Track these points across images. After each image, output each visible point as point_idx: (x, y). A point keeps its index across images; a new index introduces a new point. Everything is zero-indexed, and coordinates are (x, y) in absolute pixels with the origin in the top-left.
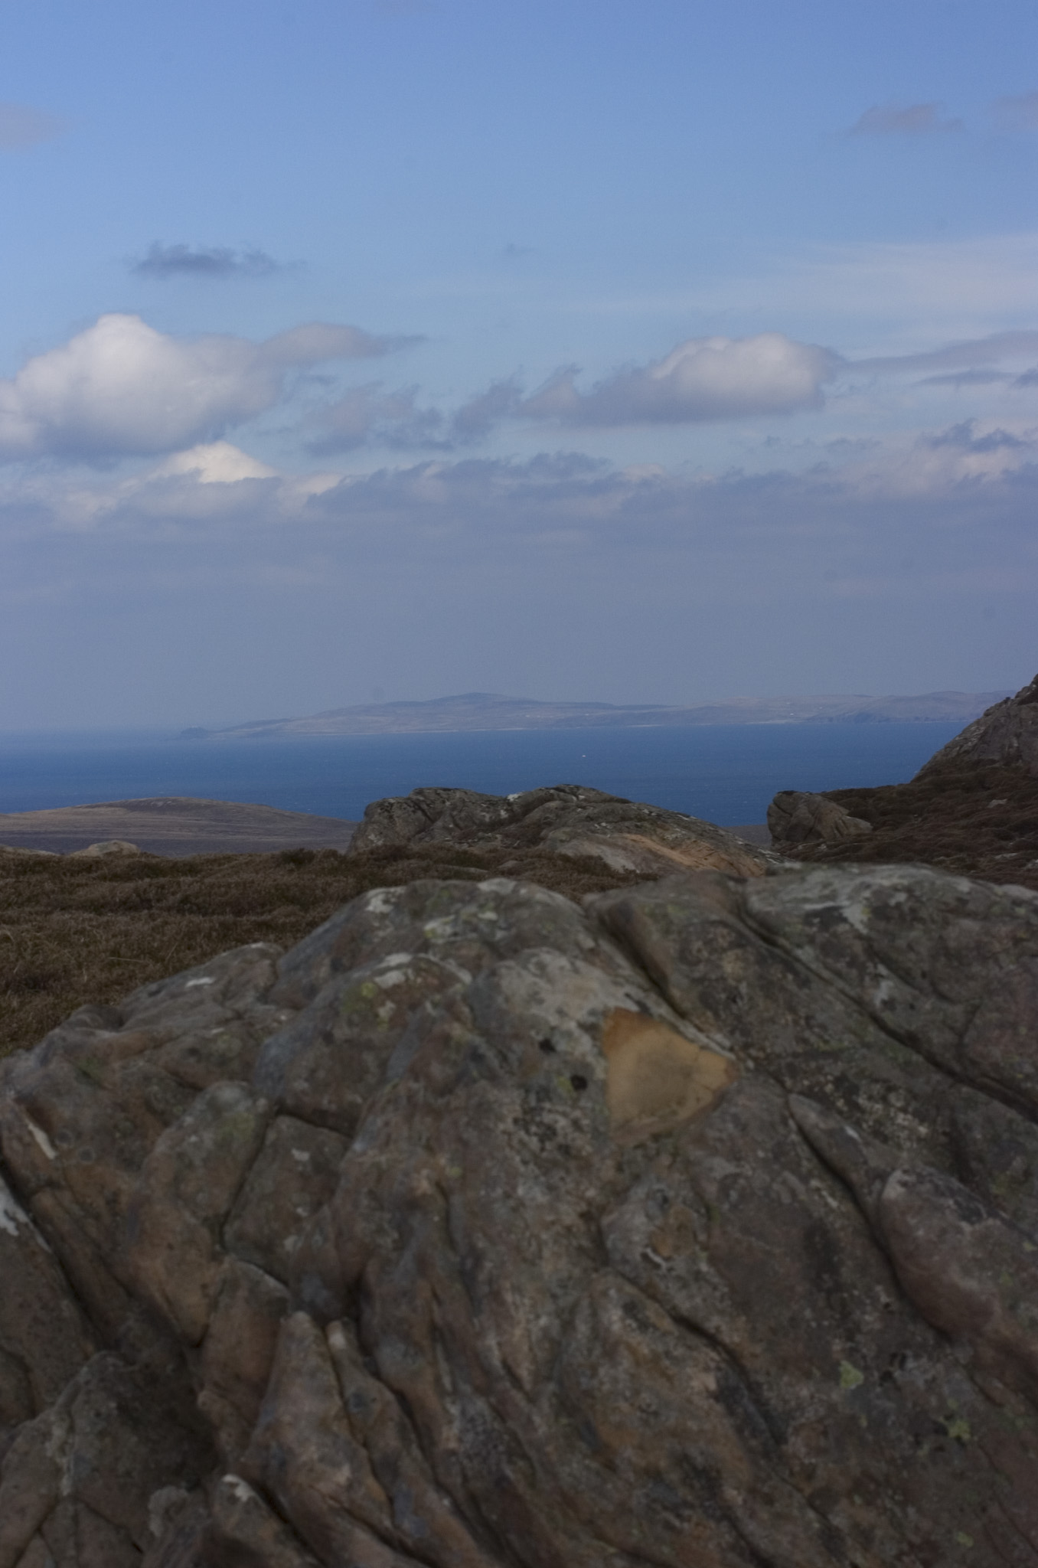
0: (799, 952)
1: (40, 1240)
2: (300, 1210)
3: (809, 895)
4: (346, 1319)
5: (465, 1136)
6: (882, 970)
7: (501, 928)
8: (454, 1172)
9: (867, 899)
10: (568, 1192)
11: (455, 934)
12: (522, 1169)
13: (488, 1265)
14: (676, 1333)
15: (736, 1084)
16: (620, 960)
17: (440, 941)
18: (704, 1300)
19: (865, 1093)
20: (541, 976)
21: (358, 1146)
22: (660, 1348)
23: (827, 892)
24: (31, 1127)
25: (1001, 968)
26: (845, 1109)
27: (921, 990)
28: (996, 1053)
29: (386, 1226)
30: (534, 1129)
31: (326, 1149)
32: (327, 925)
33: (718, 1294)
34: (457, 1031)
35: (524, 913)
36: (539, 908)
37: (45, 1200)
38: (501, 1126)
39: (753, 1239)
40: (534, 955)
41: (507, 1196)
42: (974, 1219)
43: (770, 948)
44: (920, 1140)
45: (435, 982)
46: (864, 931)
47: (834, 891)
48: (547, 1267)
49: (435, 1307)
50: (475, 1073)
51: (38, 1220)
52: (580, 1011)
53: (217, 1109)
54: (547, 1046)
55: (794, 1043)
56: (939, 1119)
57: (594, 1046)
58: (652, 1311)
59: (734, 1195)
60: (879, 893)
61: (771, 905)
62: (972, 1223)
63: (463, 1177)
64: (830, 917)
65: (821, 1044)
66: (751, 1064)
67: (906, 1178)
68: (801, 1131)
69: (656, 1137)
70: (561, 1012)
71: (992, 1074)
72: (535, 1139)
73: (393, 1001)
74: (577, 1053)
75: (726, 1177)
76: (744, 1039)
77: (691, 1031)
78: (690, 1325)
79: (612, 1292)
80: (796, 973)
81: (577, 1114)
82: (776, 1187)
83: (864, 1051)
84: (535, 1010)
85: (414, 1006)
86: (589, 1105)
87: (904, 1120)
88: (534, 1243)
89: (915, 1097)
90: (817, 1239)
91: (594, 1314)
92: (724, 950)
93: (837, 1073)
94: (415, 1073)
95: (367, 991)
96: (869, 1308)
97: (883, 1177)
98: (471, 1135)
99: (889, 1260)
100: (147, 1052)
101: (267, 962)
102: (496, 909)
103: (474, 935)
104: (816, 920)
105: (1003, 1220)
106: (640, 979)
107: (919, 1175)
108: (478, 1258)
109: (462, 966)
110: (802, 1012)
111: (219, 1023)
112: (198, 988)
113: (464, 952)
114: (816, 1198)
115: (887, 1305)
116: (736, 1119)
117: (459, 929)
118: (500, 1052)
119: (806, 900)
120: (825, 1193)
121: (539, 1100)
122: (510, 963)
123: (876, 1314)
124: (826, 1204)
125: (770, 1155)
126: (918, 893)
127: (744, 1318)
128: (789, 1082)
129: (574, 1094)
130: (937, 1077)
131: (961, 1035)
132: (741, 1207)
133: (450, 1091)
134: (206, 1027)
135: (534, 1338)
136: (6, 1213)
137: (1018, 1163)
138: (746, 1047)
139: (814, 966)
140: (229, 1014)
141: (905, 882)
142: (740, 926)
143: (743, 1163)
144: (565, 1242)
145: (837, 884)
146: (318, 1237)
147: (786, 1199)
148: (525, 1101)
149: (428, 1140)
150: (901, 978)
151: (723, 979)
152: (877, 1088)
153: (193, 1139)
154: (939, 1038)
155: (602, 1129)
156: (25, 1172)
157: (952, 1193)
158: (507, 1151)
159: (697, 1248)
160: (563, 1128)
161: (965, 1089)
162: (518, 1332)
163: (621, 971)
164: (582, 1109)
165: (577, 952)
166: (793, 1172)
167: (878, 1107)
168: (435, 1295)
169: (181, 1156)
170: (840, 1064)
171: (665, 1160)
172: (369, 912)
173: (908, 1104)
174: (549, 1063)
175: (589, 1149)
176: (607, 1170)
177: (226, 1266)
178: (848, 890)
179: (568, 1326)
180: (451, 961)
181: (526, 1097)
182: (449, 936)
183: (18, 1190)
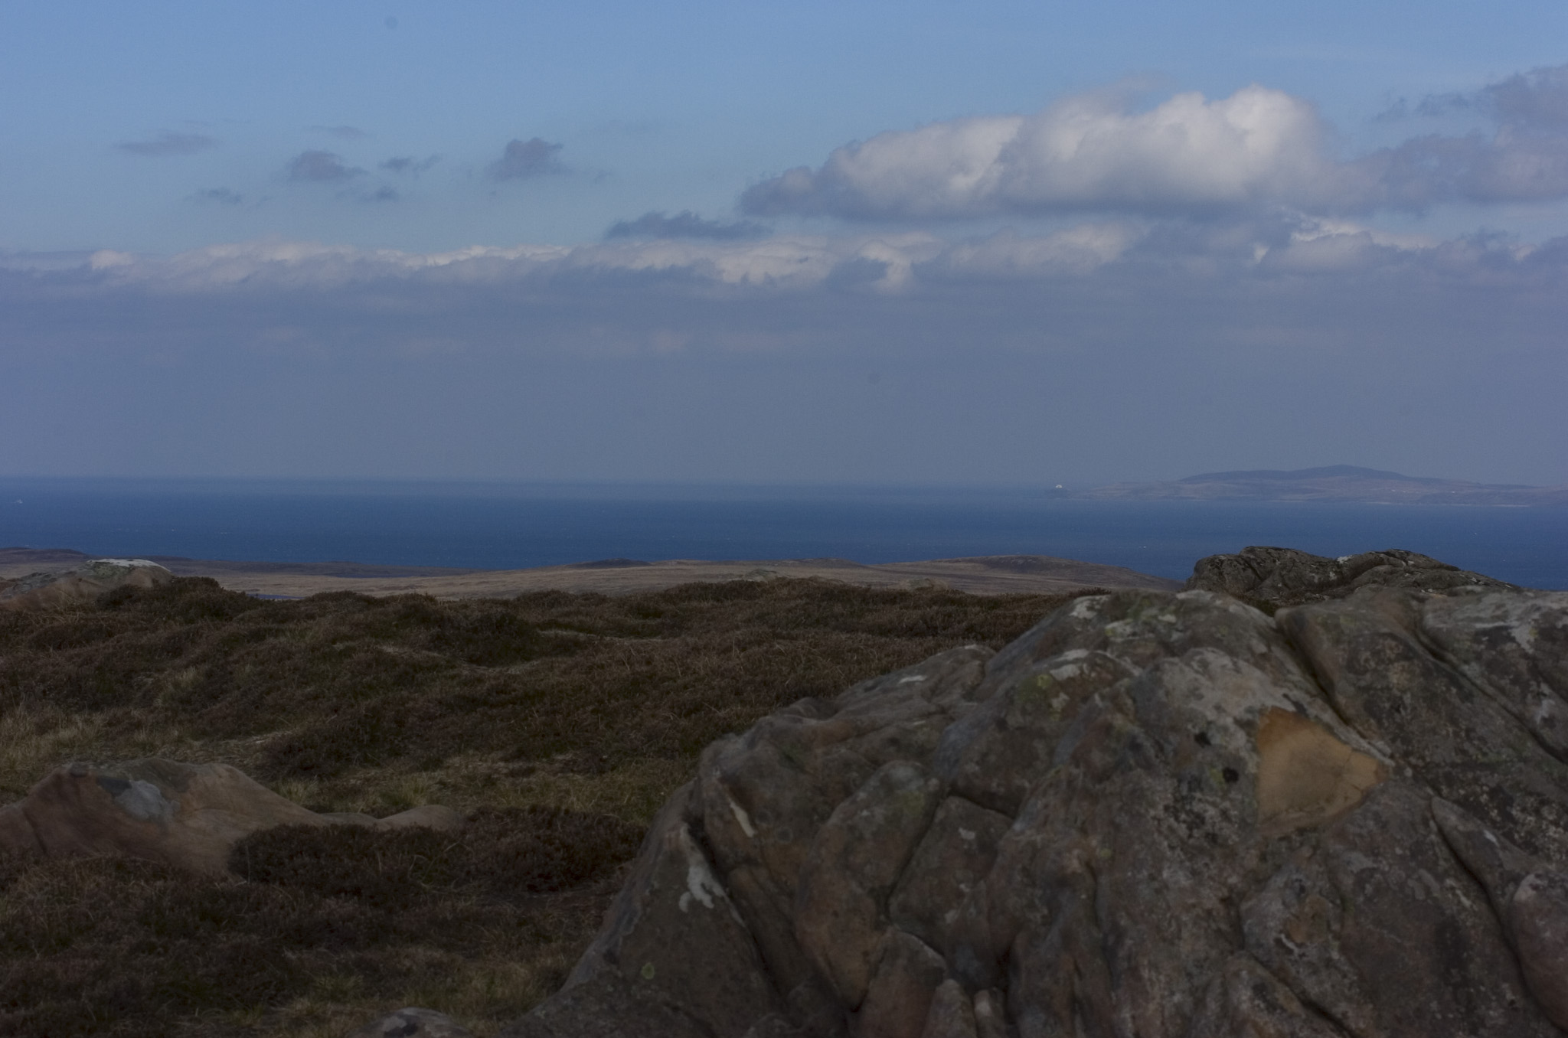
0: (1465, 668)
1: (735, 915)
2: (962, 886)
3: (1482, 615)
4: (995, 989)
5: (1118, 820)
6: (1545, 688)
7: (1177, 630)
8: (1104, 853)
9: (1535, 621)
10: (1211, 878)
11: (1134, 634)
12: (1169, 853)
13: (1129, 942)
14: (1304, 1016)
15: (1382, 785)
16: (1291, 666)
17: (1119, 640)
18: (1333, 986)
19: (1519, 805)
20: (1203, 674)
21: (1018, 826)
22: (1286, 1029)
23: (1499, 613)
24: (733, 806)
26: (1499, 819)
29: (1037, 901)
30: (1183, 816)
31: (992, 830)
32: (1034, 629)
33: (1346, 981)
34: (1119, 721)
35: (1201, 617)
36: (1216, 613)
37: (742, 876)
38: (1152, 813)
39: (1385, 932)
40: (1201, 653)
41: (1152, 878)
43: (1438, 662)
45: (1110, 677)
46: (1531, 651)
47: (1506, 612)
48: (1184, 948)
49: (1076, 980)
50: (1132, 762)
51: (735, 895)
52: (1237, 707)
53: (889, 786)
54: (1202, 739)
55: (1453, 754)
57: (1248, 741)
58: (1281, 994)
59: (1369, 888)
60: (1548, 615)
61: (1445, 623)
63: (1113, 858)
64: (1499, 636)
65: (1480, 757)
66: (1409, 772)
67: (1539, 882)
68: (1441, 831)
69: (1301, 831)
70: (1218, 708)
72: (1184, 826)
73: (1067, 693)
74: (1231, 747)
75: (1363, 871)
76: (1405, 747)
77: (1354, 736)
78: (1318, 1010)
79: (1244, 973)
80: (1460, 687)
81: (1227, 804)
82: (1411, 883)
83: (1521, 765)
84: (1193, 705)
85: (1086, 699)
86: (1240, 797)
87: (1555, 832)
88: (1174, 923)
90: (1448, 935)
91: (1225, 993)
92: (1391, 662)
93: (1493, 785)
94: (1076, 759)
95: (1042, 682)
96: (1494, 1004)
97: (1517, 880)
98: (1123, 819)
99: (1517, 960)
100: (850, 741)
101: (977, 662)
102: (1176, 613)
103: (1151, 635)
104: (1485, 639)
106: (1310, 686)
107: (1552, 881)
108: (1120, 934)
109: (1136, 663)
110: (1463, 725)
111: (922, 716)
112: (909, 685)
114: (1450, 896)
115: (1512, 1002)
116: (1377, 816)
117: (1137, 630)
118: (1157, 743)
119: (1479, 620)
120: (1459, 892)
121: (1190, 790)
122: (1176, 660)
123: (1501, 1010)
124: (1459, 902)
125: (1408, 853)
127: (1371, 1006)
128: (1445, 791)
129: (1225, 786)
132: (1375, 900)
133: (1108, 778)
134: (909, 719)
135: (1167, 1013)
136: (703, 886)
138: (1406, 755)
139: (1478, 682)
140: (933, 708)
142: (1412, 642)
143: (1380, 858)
144: (1204, 924)
145: (1509, 606)
146: (972, 910)
147: (1420, 895)
148: (1177, 789)
149: (1083, 823)
150: (1562, 697)
151: (1388, 689)
152: (1531, 801)
153: (865, 813)
155: (1249, 820)
156: (724, 849)
158: (1156, 835)
159: (1330, 937)
160: (1212, 818)
162: (1152, 1007)
163: (1290, 676)
164: (1231, 800)
165: (1249, 656)
166: (1429, 870)
167: (1531, 818)
168: (1077, 969)
169: (852, 829)
170: (1496, 775)
171: (1306, 852)
172: (1073, 616)
173: (1560, 818)
174: (1203, 755)
175: (1235, 838)
176: (1251, 860)
177: (888, 935)
178: (1518, 612)
179: (1199, 1003)
180: (1127, 658)
181: (1179, 786)
182: (1129, 636)
183: (717, 865)
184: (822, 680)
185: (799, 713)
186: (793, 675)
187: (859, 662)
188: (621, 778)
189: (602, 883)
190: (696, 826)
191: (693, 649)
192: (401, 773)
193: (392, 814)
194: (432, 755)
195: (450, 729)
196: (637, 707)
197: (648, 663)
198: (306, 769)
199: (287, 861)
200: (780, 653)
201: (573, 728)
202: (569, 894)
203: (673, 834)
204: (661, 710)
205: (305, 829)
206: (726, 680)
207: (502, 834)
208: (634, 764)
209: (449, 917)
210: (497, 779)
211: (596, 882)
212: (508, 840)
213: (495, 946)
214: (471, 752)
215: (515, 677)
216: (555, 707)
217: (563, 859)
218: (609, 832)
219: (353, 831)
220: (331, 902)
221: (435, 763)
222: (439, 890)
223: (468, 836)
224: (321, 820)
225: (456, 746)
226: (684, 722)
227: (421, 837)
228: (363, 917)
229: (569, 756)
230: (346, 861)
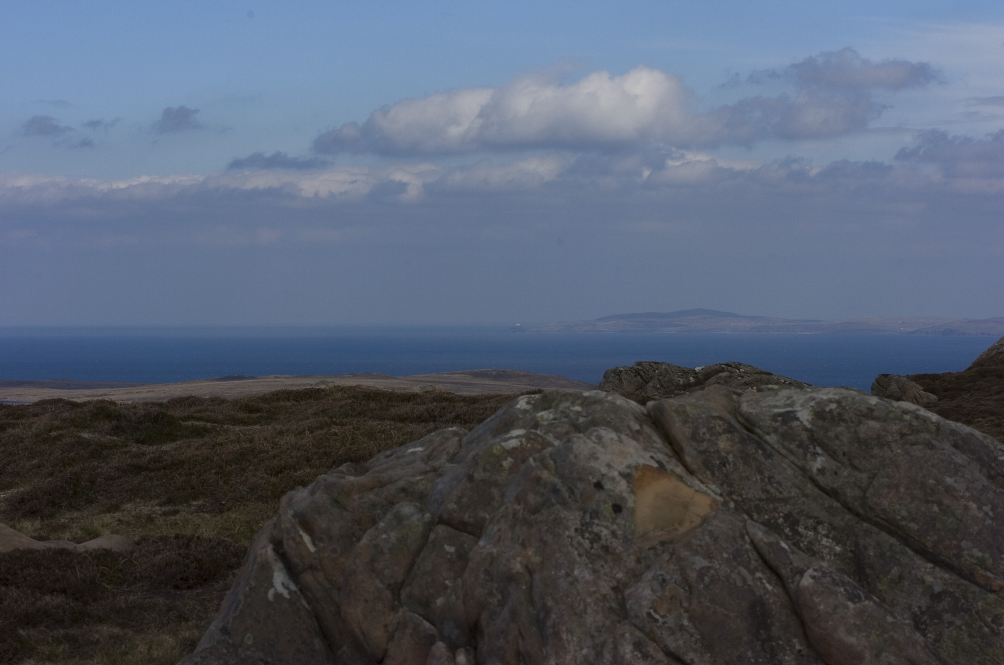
0: (767, 437)
1: (304, 602)
2: (447, 582)
3: (778, 404)
4: (468, 647)
5: (545, 538)
6: (819, 450)
7: (583, 416)
8: (537, 559)
9: (812, 407)
10: (605, 574)
11: (555, 419)
12: (578, 559)
13: (553, 616)
14: (666, 662)
15: (714, 513)
17: (545, 423)
18: (685, 642)
19: (803, 525)
20: (598, 444)
21: (481, 543)
23: (788, 402)
24: (301, 532)
25: (892, 451)
26: (790, 534)
27: (842, 464)
28: (885, 503)
29: (494, 591)
30: (587, 535)
31: (466, 546)
32: (493, 416)
33: (693, 639)
34: (545, 475)
35: (598, 407)
36: (607, 404)
37: (308, 577)
38: (567, 533)
39: (717, 607)
40: (597, 431)
41: (568, 575)
42: (856, 600)
43: (750, 434)
44: (836, 555)
45: (539, 447)
46: (809, 426)
47: (793, 401)
48: (589, 619)
49: (520, 641)
50: (554, 501)
51: (303, 589)
52: (621, 465)
53: (399, 519)
54: (599, 486)
55: (760, 492)
56: (848, 542)
57: (628, 487)
58: (651, 648)
59: (707, 579)
60: (820, 403)
61: (754, 409)
62: (855, 603)
63: (542, 563)
64: (789, 417)
65: (777, 494)
66: (732, 505)
67: (815, 574)
68: (752, 542)
69: (663, 543)
70: (609, 466)
71: (882, 516)
72: (587, 541)
73: (512, 458)
74: (617, 490)
75: (702, 568)
76: (729, 489)
77: (697, 482)
78: (675, 657)
79: (627, 635)
80: (764, 450)
81: (615, 527)
82: (733, 575)
83: (804, 499)
84: (593, 464)
85: (524, 461)
86: (623, 522)
87: (826, 542)
88: (582, 604)
89: (834, 528)
90: (758, 609)
91: (615, 648)
92: (720, 434)
93: (786, 512)
94: (518, 500)
95: (496, 450)
96: (788, 652)
97: (801, 573)
98: (549, 538)
99: (803, 624)
100: (376, 490)
101: (457, 438)
102: (581, 405)
103: (566, 420)
104: (780, 419)
105: (875, 602)
106: (668, 450)
107: (824, 573)
108: (548, 611)
109: (557, 438)
110: (767, 474)
111: (421, 473)
112: (413, 453)
113: (559, 429)
114: (759, 583)
115: (800, 651)
116: (711, 533)
117: (557, 416)
118: (570, 488)
119: (776, 407)
120: (764, 581)
121: (591, 518)
122: (581, 435)
123: (793, 656)
124: (765, 588)
125: (731, 556)
126: (844, 404)
127: (709, 655)
128: (755, 516)
129: (614, 515)
130: (848, 517)
131: (865, 492)
132: (711, 587)
133: (539, 511)
134: (413, 476)
135: (578, 661)
136: (283, 584)
137: (895, 571)
139: (776, 446)
140: (428, 468)
141: (837, 397)
142: (733, 422)
143: (713, 560)
144: (602, 604)
145: (795, 397)
146: (453, 597)
147: (739, 583)
148: (583, 518)
149: (523, 540)
150: (830, 455)
151: (718, 451)
152: (810, 522)
153: (384, 536)
154: (851, 493)
155: (630, 537)
156: (296, 560)
157: (843, 584)
158: (570, 548)
159: (682, 611)
160: (605, 536)
161: (865, 525)
162: (569, 657)
163: (655, 445)
164: (618, 524)
165: (628, 432)
166: (745, 567)
167: (811, 533)
168: (521, 634)
169: (376, 546)
170: (788, 506)
171: (666, 557)
172: (517, 408)
173: (829, 533)
174: (599, 496)
175: (621, 549)
176: (631, 562)
177: (400, 614)
178: (801, 401)
179: (599, 655)
180: (551, 435)
181: (584, 516)
182: (551, 420)
183: (292, 571)
184: (362, 451)
185: (343, 472)
186: (343, 448)
187: (385, 439)
188: (234, 516)
189: (221, 583)
190: (278, 545)
191: (279, 432)
192: (93, 515)
193: (87, 541)
194: (113, 503)
195: (124, 486)
196: (244, 470)
197: (251, 441)
198: (33, 513)
199: (19, 572)
200: (336, 434)
201: (203, 483)
202: (200, 591)
203: (263, 551)
204: (259, 472)
205: (31, 551)
206: (301, 452)
207: (157, 552)
208: (242, 507)
209: (124, 606)
210: (155, 517)
211: (217, 582)
212: (160, 556)
213: (153, 624)
214: (138, 500)
215: (166, 452)
216: (191, 471)
217: (195, 568)
218: (225, 550)
219: (62, 552)
220: (48, 598)
221: (116, 508)
222: (117, 589)
223: (135, 554)
224: (40, 545)
225: (128, 497)
226: (273, 479)
227: (103, 556)
228: (68, 606)
229: (200, 502)
230: (57, 571)
